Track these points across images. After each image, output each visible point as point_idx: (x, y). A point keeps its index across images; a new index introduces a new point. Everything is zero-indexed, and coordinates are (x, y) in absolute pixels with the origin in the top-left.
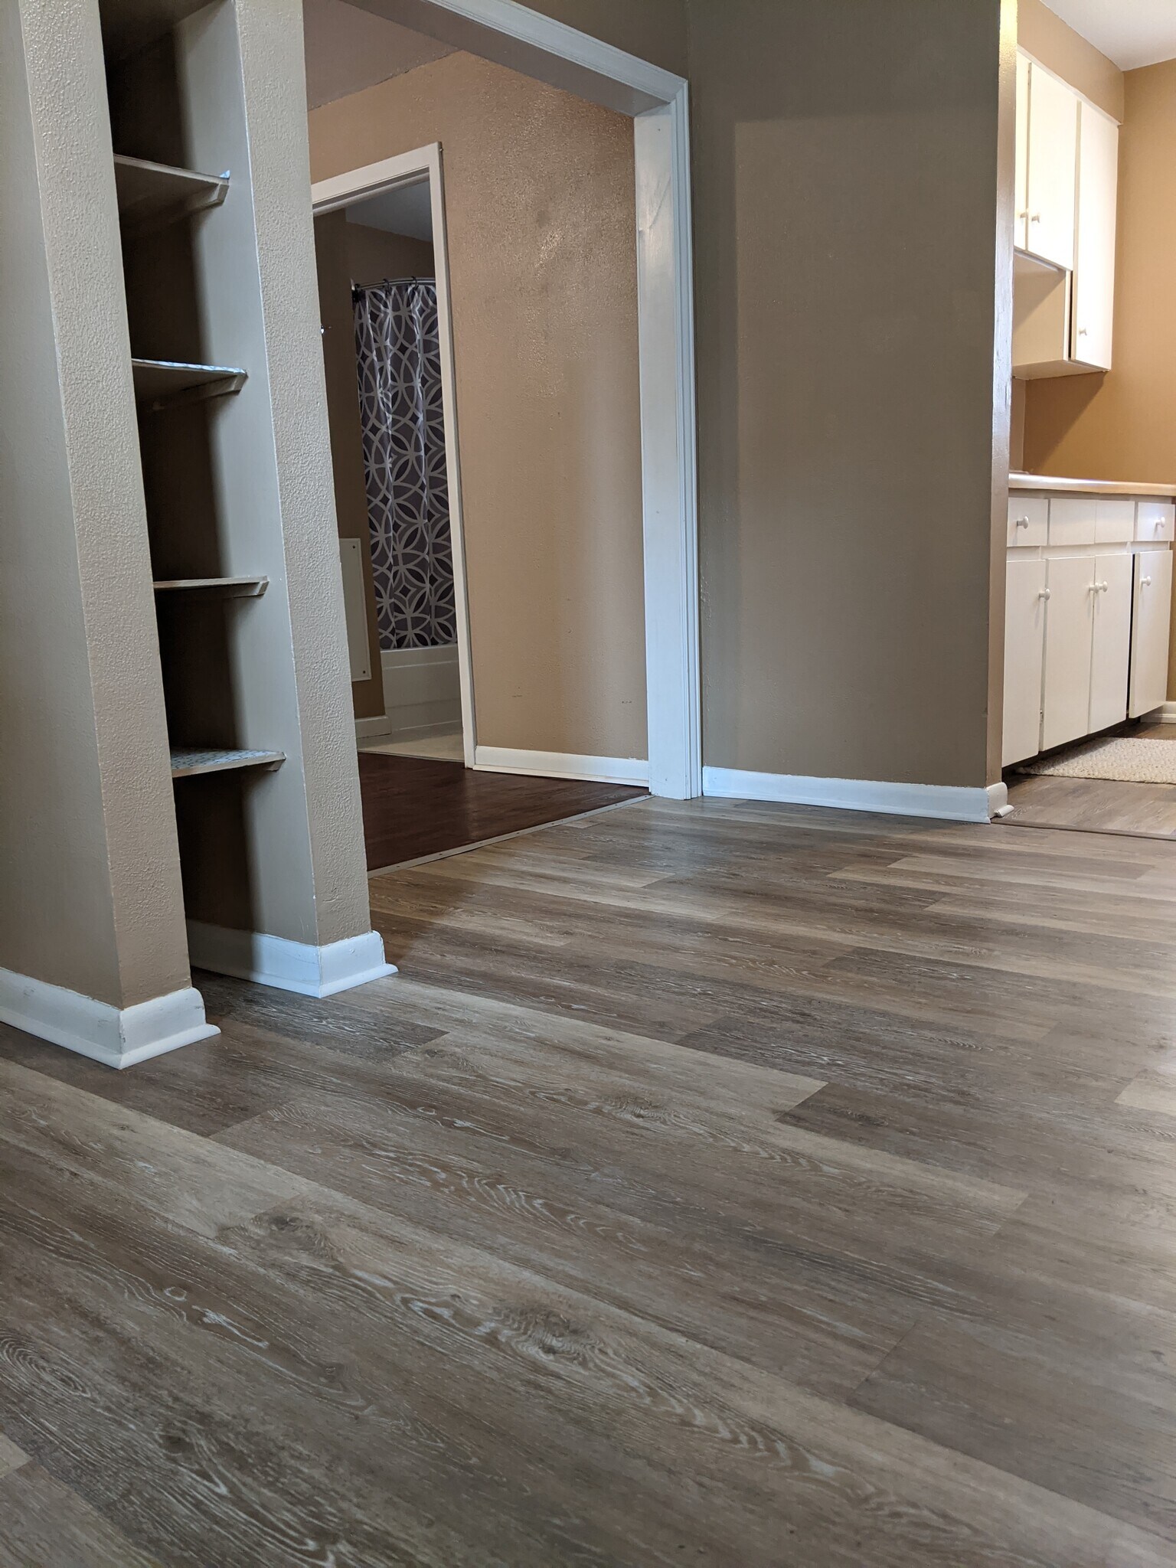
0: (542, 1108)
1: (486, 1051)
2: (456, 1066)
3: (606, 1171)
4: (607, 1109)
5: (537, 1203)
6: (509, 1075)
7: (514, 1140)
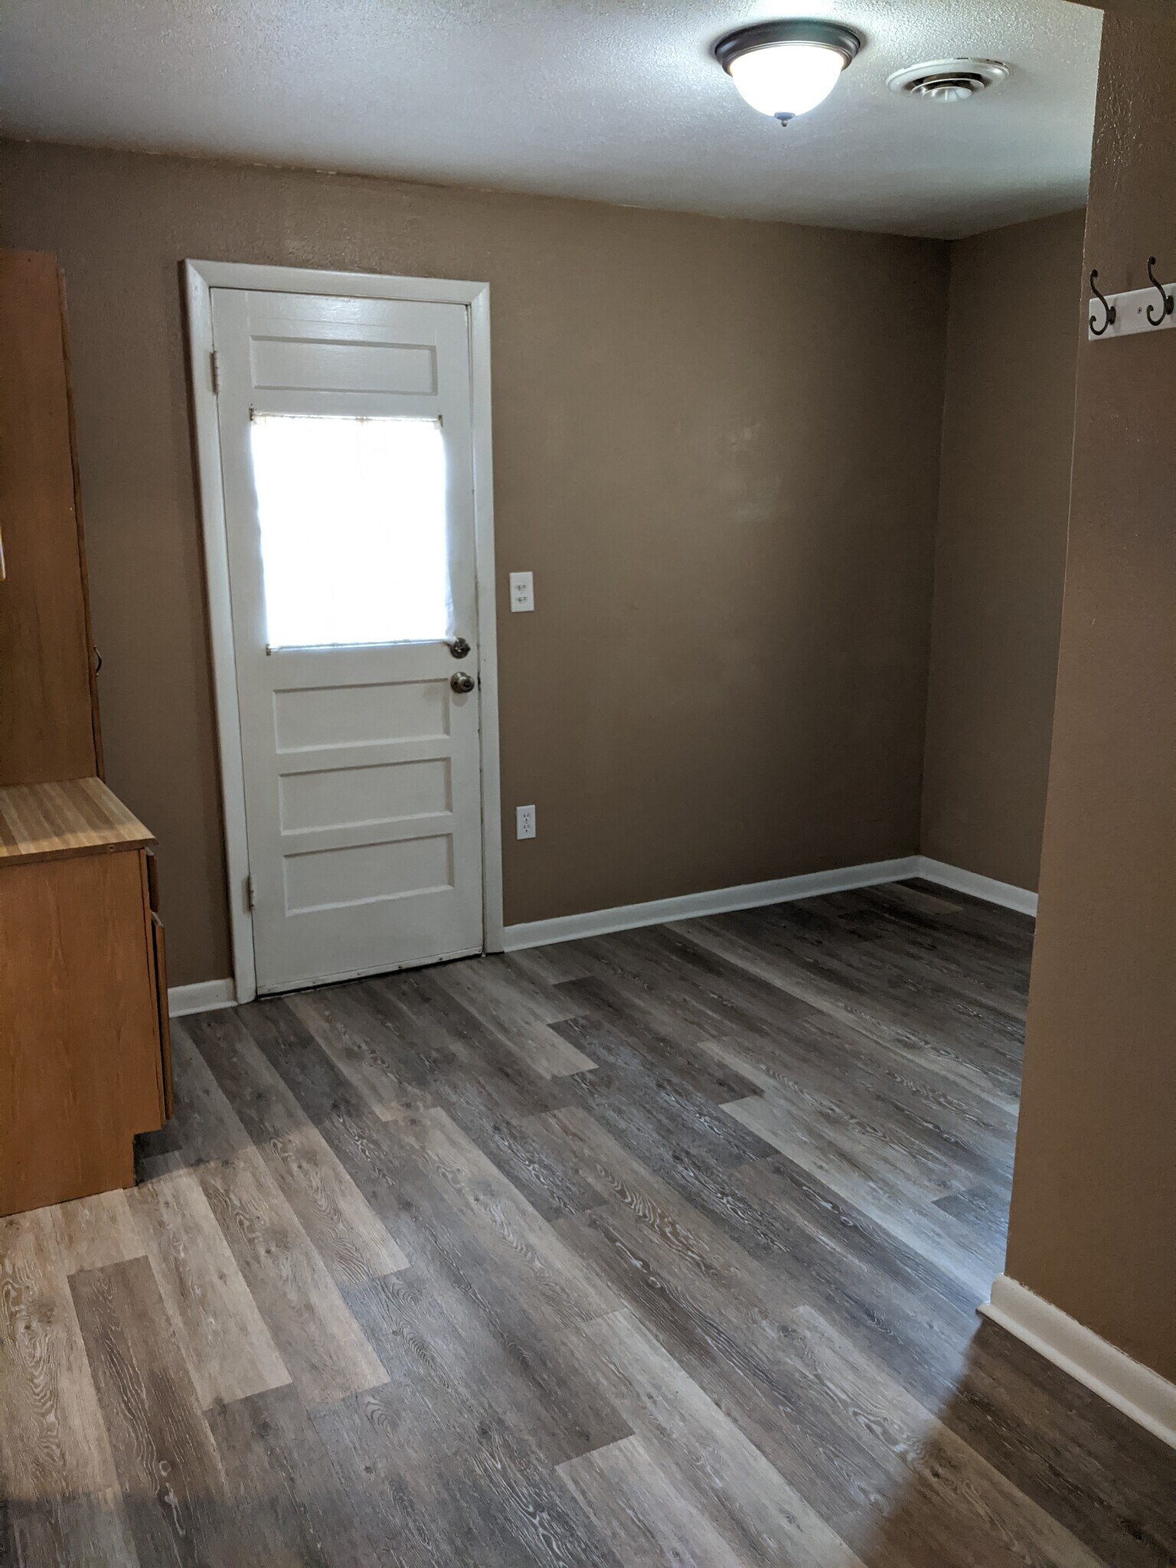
0: (882, 1126)
1: (908, 1178)
2: (931, 1170)
3: (863, 1086)
4: (847, 1118)
5: (899, 1079)
6: (895, 1152)
7: (902, 1110)
